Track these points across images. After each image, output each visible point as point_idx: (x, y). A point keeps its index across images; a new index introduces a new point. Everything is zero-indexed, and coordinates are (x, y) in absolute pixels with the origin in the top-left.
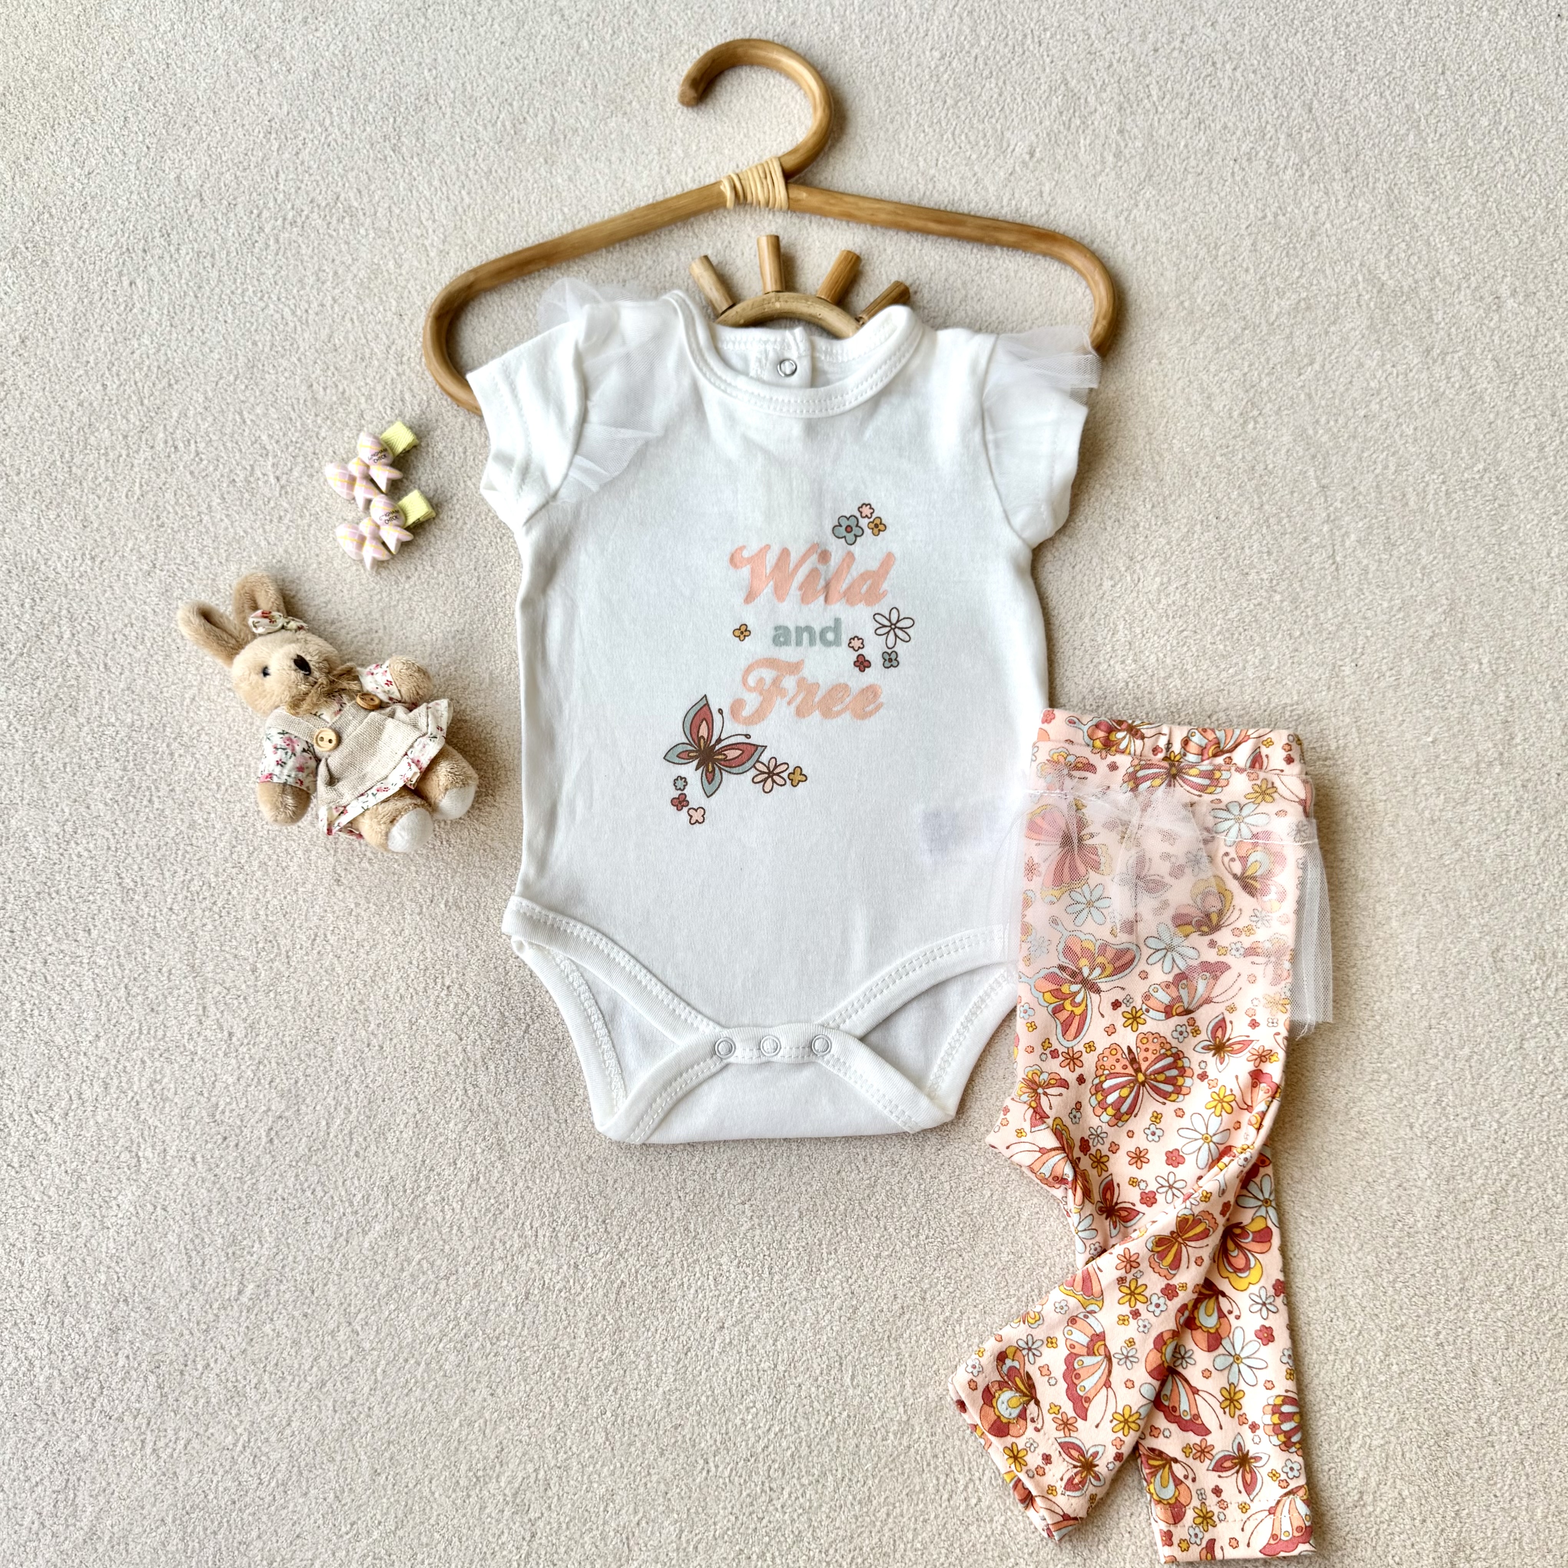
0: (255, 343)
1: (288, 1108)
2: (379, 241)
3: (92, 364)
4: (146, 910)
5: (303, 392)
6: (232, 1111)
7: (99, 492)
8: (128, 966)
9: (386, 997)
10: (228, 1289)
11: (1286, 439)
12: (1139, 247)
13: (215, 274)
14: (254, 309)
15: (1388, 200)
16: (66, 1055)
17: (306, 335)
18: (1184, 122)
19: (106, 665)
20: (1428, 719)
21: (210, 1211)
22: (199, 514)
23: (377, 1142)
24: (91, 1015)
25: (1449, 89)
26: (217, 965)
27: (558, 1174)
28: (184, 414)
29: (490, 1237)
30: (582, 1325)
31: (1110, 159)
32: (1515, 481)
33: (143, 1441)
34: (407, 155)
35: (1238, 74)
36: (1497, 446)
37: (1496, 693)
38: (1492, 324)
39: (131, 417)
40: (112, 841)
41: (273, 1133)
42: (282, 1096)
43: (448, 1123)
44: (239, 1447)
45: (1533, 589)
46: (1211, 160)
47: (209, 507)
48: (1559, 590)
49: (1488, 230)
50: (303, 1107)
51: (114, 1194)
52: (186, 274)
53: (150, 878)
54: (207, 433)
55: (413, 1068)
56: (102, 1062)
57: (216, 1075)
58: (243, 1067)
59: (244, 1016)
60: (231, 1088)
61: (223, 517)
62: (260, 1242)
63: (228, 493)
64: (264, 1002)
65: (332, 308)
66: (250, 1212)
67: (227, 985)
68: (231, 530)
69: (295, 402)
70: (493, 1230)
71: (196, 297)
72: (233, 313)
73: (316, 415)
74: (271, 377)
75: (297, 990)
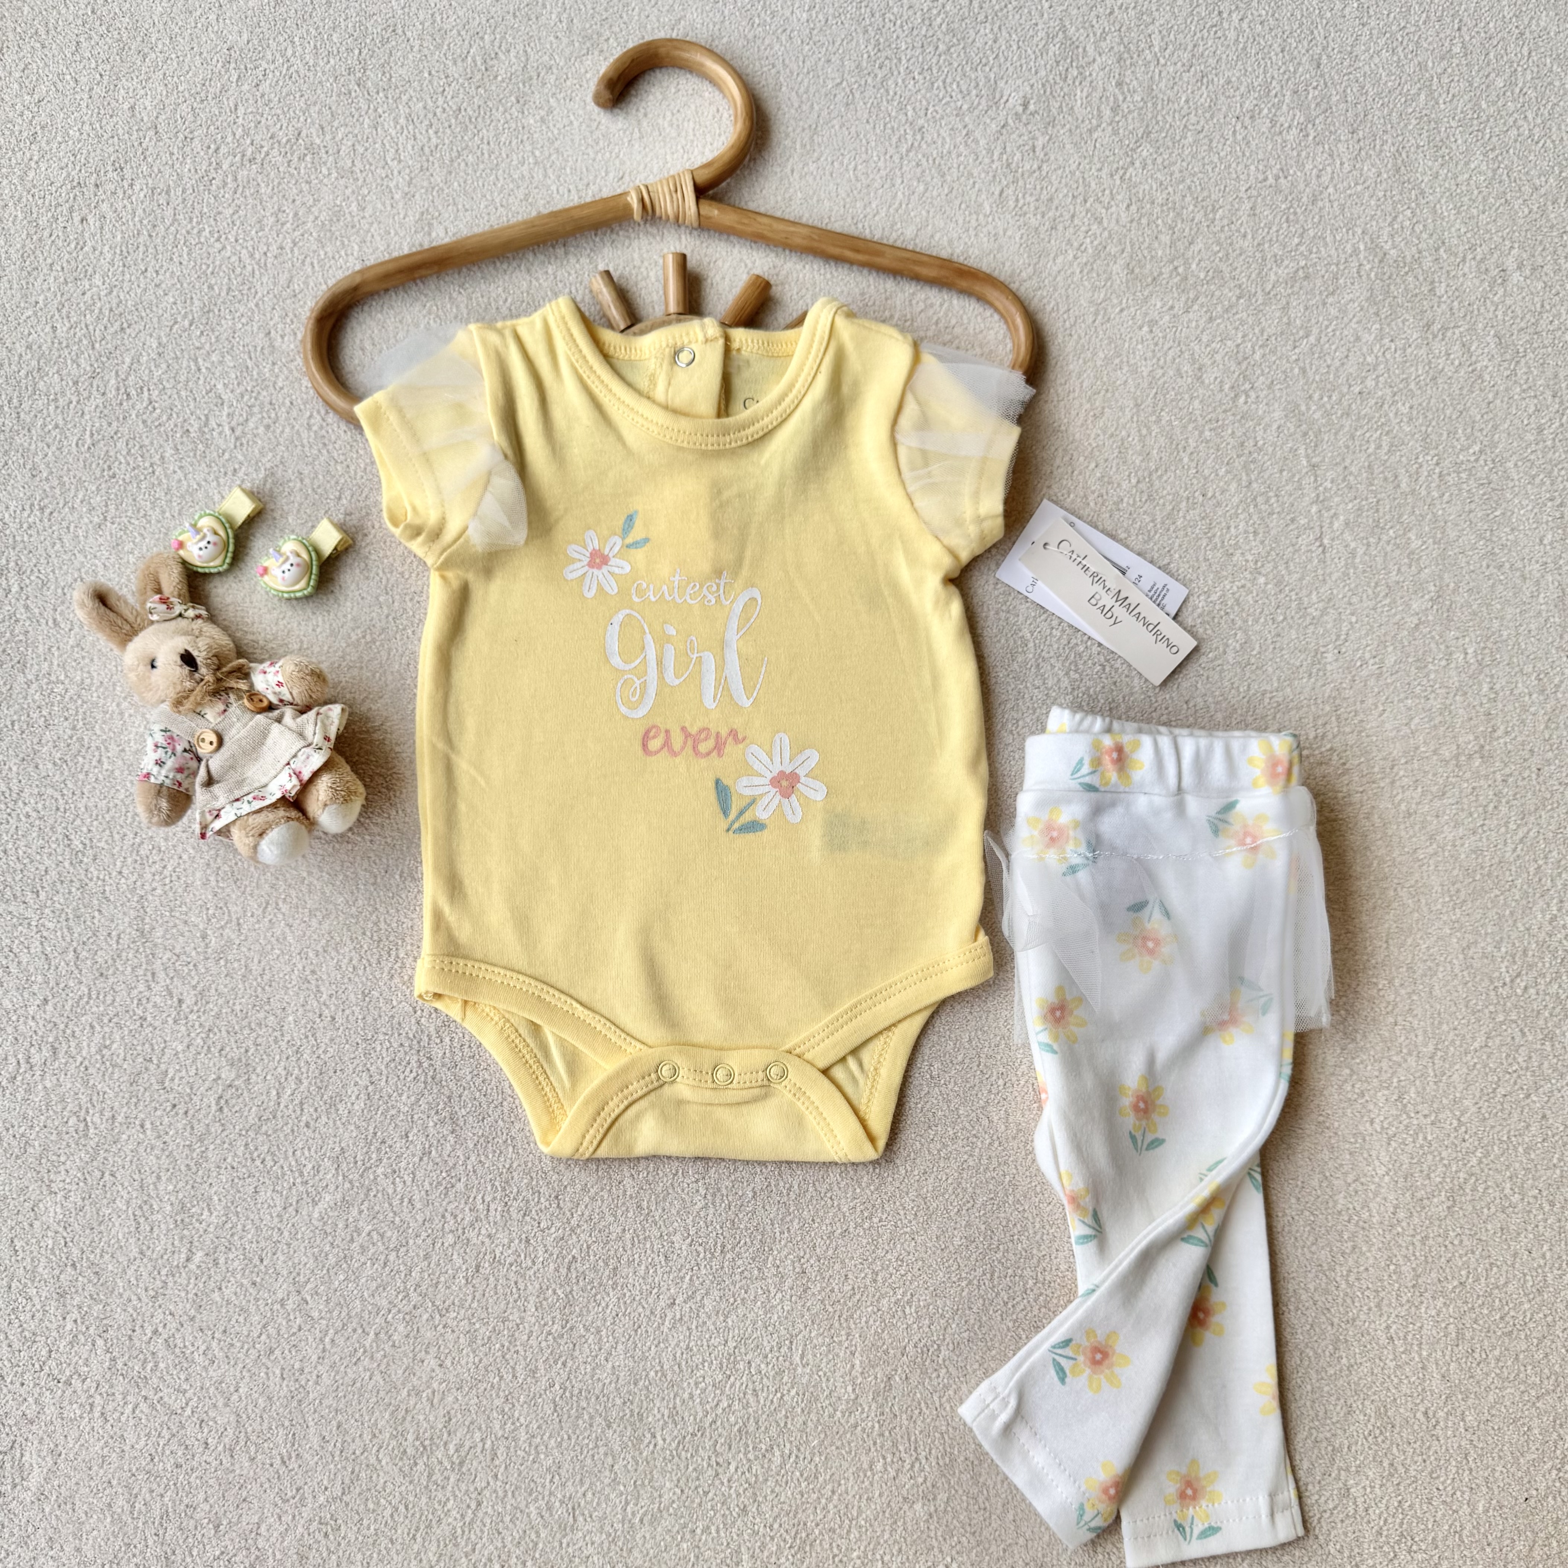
0: (211, 287)
1: (238, 1076)
2: (342, 182)
3: (41, 304)
4: (95, 873)
5: (260, 340)
6: (182, 1078)
7: (49, 440)
8: (77, 930)
9: (338, 967)
10: (176, 1256)
11: (1276, 415)
12: (1134, 208)
13: (169, 212)
14: (211, 250)
15: (1395, 165)
16: (14, 1018)
17: (265, 280)
18: (1186, 76)
19: (55, 620)
20: (1410, 709)
21: (159, 1178)
22: (152, 465)
23: (328, 1113)
24: (40, 979)
25: (1464, 46)
26: (167, 930)
27: (511, 1149)
28: (136, 360)
29: (441, 1210)
30: (532, 1299)
31: (1107, 113)
32: (1510, 465)
33: (91, 1405)
34: (373, 91)
35: (1245, 25)
36: (1495, 427)
37: (1480, 684)
38: (1496, 299)
39: (82, 361)
40: (61, 801)
41: (222, 1102)
42: (232, 1065)
43: (400, 1095)
44: (188, 1411)
45: (1525, 579)
46: (1212, 117)
47: (162, 458)
48: (1550, 579)
49: (1497, 198)
50: (254, 1077)
51: (62, 1159)
52: (140, 212)
53: (99, 840)
54: (160, 381)
55: (366, 1040)
56: (49, 1026)
57: (165, 1042)
58: (193, 1035)
59: (194, 983)
60: (180, 1055)
61: (177, 469)
62: (209, 1210)
63: (182, 443)
64: (214, 970)
65: (292, 251)
66: (199, 1180)
67: (177, 951)
68: (185, 483)
69: (252, 349)
70: (444, 1203)
71: (150, 236)
72: (188, 254)
73: (274, 364)
74: (227, 324)
75: (248, 958)
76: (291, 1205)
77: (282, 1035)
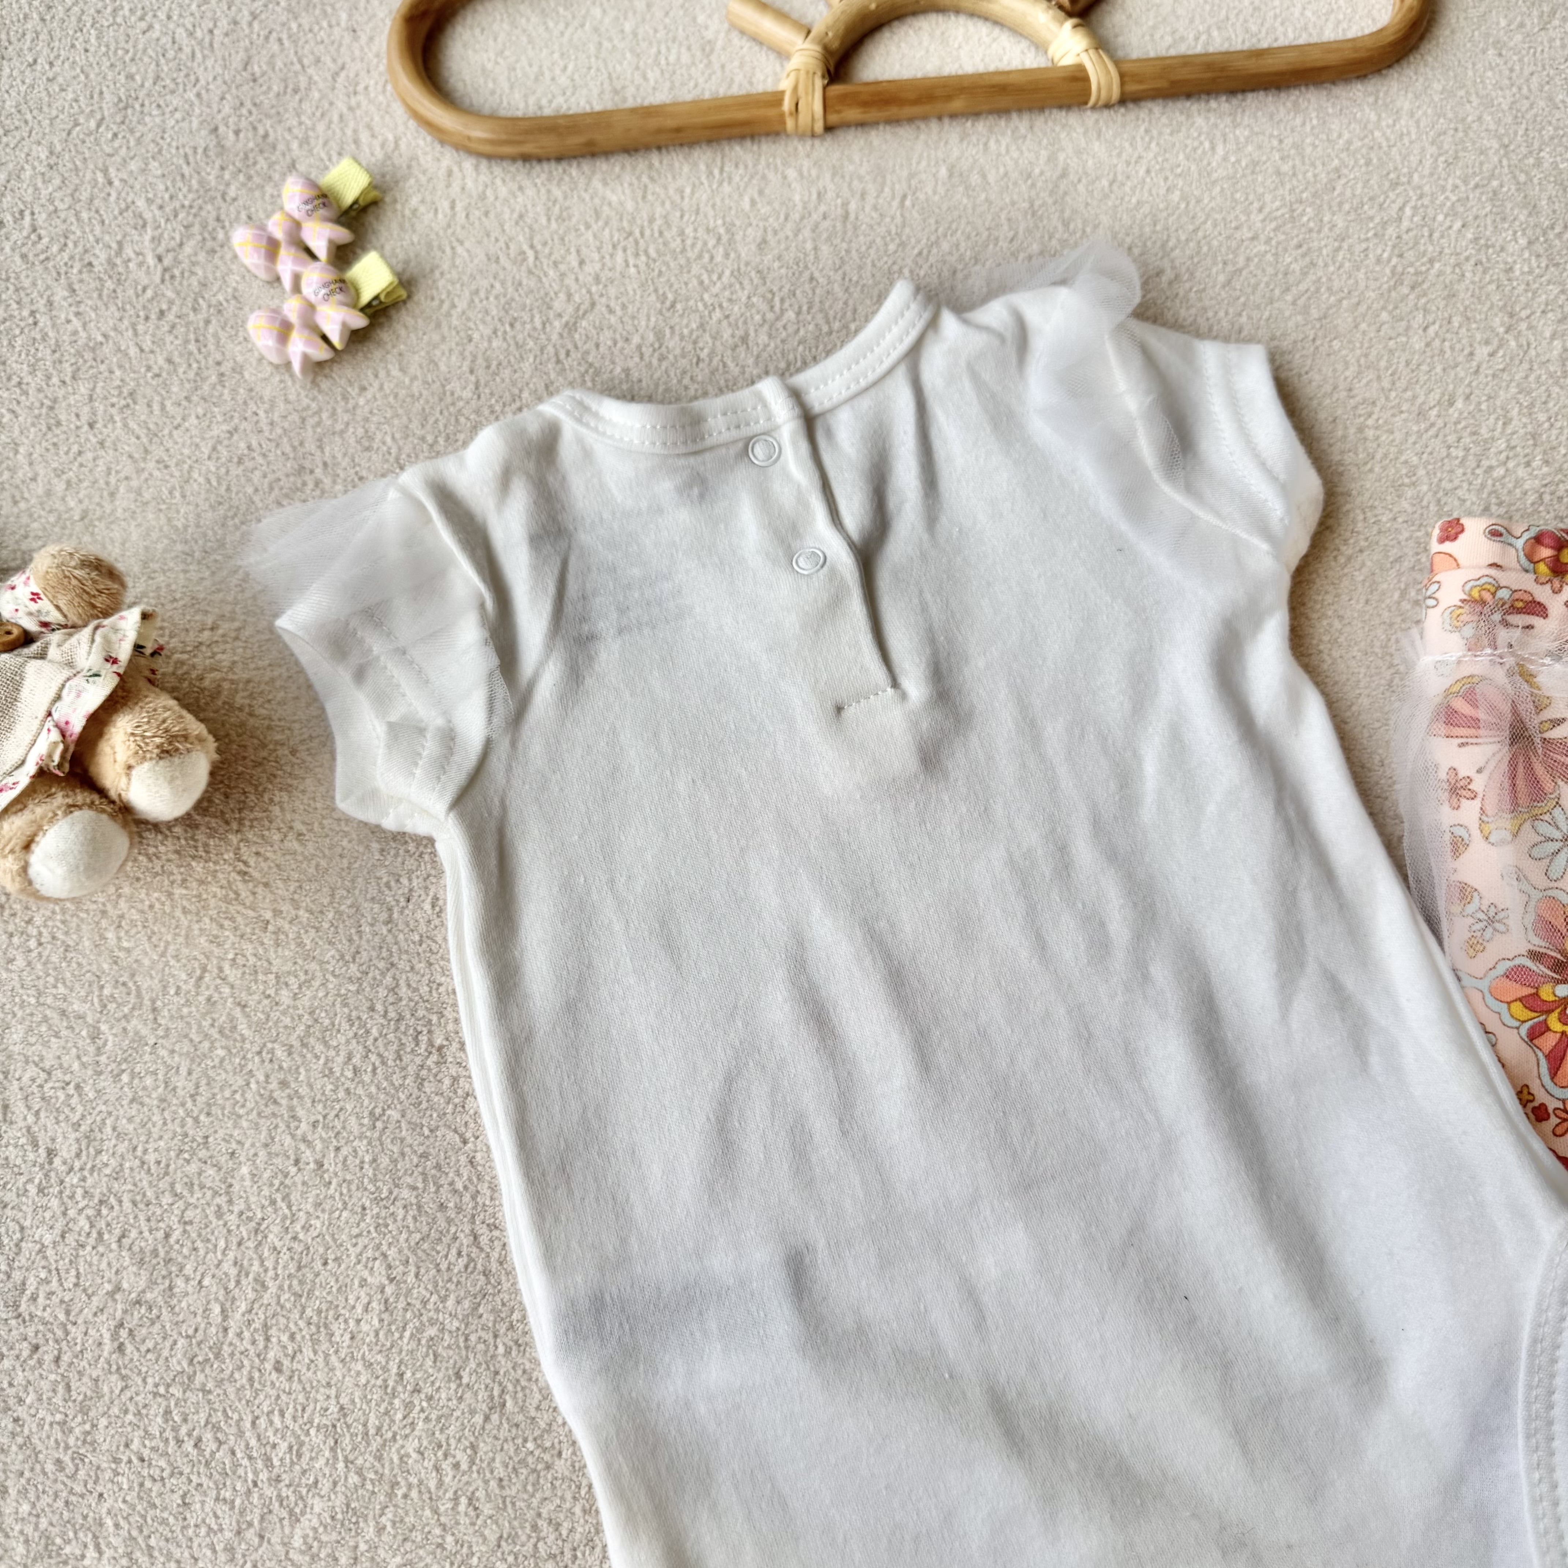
0: (130, 77)
1: (152, 1283)
5: (203, 138)
6: (50, 1294)
14: (131, 32)
17: (209, 63)
22: (33, 313)
23: (315, 1342)
26: (30, 1029)
29: (530, 1515)
41: (124, 1333)
42: (141, 1262)
43: (444, 1300)
47: (50, 303)
50: (180, 1282)
54: (51, 200)
57: (22, 1229)
58: (72, 1213)
59: (75, 1118)
60: (50, 1252)
61: (72, 317)
62: (97, 1547)
63: (81, 281)
64: (112, 1092)
65: (250, 24)
66: (79, 1489)
67: (47, 1065)
68: (83, 334)
69: (190, 152)
70: (535, 1502)
71: (43, 20)
72: (98, 38)
73: (222, 168)
74: (153, 120)
75: (169, 1068)
76: (250, 1524)
77: (230, 1202)
